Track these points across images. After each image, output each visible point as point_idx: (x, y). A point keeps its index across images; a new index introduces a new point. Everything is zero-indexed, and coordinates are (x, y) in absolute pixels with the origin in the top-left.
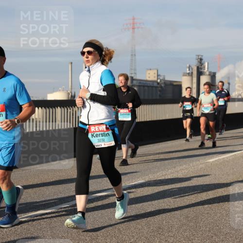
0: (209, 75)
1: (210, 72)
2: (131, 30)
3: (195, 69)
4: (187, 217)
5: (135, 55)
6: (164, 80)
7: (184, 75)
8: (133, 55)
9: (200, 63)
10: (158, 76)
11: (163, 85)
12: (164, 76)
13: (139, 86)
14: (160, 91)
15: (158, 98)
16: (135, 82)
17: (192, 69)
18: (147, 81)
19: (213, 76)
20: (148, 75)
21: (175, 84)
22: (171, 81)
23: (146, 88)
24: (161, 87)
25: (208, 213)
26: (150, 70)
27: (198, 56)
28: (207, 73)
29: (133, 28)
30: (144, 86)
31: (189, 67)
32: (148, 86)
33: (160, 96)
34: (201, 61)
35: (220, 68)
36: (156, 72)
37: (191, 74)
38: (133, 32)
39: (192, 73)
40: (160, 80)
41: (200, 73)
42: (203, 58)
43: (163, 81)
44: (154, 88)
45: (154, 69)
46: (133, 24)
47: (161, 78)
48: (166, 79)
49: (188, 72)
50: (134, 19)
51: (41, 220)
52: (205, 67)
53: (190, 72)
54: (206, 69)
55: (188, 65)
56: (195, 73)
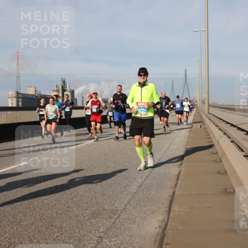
0: (70, 91)
1: (70, 90)
2: (16, 60)
3: (60, 87)
6: (40, 94)
7: (53, 91)
8: (18, 77)
10: (36, 91)
13: (23, 98)
14: (37, 102)
16: (20, 95)
18: (28, 94)
19: (72, 92)
20: (29, 91)
21: (47, 97)
22: (44, 95)
23: (28, 99)
24: (38, 99)
26: (30, 87)
27: (62, 79)
28: (69, 90)
29: (18, 59)
30: (26, 98)
34: (64, 82)
35: (77, 88)
36: (34, 89)
37: (58, 91)
38: (18, 62)
40: (38, 94)
41: (64, 90)
42: (66, 80)
45: (33, 87)
47: (38, 93)
48: (42, 93)
49: (56, 89)
50: (18, 53)
52: (67, 86)
53: (58, 89)
54: (68, 88)
55: (56, 85)
56: (61, 90)
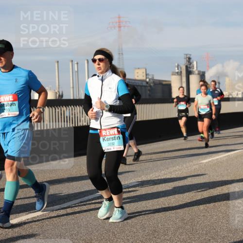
0: (199, 74)
1: (199, 71)
2: (117, 29)
3: (184, 68)
4: (183, 220)
5: (122, 54)
6: (153, 79)
7: (173, 75)
9: (189, 62)
10: (146, 75)
11: (152, 84)
12: (153, 75)
14: (149, 90)
15: (148, 97)
17: (181, 68)
18: (135, 80)
19: (202, 76)
20: (136, 75)
21: (164, 83)
22: (160, 81)
24: (150, 86)
25: (204, 216)
26: (139, 69)
27: (187, 55)
28: (197, 72)
29: (120, 27)
31: (178, 66)
33: (149, 95)
34: (189, 59)
35: (209, 67)
36: (144, 71)
37: (180, 74)
38: (120, 30)
39: (181, 72)
40: (149, 79)
41: (189, 73)
42: (191, 57)
43: (152, 81)
44: (143, 88)
45: (142, 68)
46: (119, 22)
47: (150, 77)
49: (177, 71)
50: (119, 17)
51: (33, 223)
52: (193, 66)
53: (179, 71)
54: (195, 68)
55: (176, 64)
56: (184, 72)
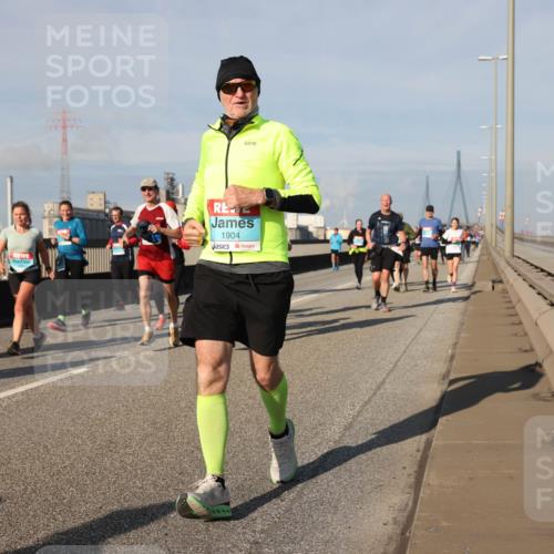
3: (163, 194)
9: (171, 185)
10: (105, 203)
18: (87, 210)
20: (89, 202)
23: (87, 221)
26: (93, 193)
27: (168, 174)
28: (183, 201)
30: (84, 219)
32: (90, 219)
34: (172, 182)
36: (102, 196)
42: (176, 177)
44: (100, 223)
52: (178, 192)
54: (180, 195)
